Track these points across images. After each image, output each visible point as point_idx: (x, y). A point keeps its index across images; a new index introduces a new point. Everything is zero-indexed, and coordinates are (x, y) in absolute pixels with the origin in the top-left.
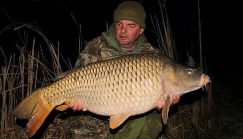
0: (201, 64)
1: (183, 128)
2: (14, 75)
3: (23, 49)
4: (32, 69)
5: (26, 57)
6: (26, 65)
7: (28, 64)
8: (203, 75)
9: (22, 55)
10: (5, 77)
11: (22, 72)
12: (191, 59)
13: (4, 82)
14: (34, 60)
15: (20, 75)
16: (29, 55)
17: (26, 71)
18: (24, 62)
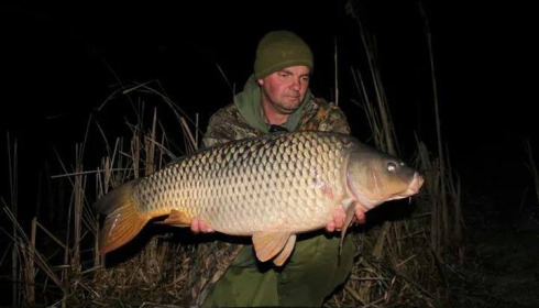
0: (441, 154)
1: (416, 263)
2: (122, 172)
3: (137, 127)
4: (152, 161)
5: (142, 140)
6: (143, 155)
7: (145, 152)
8: (415, 175)
9: (136, 138)
10: (108, 175)
11: (136, 166)
12: (422, 147)
13: (106, 183)
14: (156, 147)
15: (133, 171)
16: (146, 138)
17: (141, 165)
18: (138, 149)
